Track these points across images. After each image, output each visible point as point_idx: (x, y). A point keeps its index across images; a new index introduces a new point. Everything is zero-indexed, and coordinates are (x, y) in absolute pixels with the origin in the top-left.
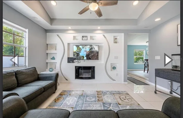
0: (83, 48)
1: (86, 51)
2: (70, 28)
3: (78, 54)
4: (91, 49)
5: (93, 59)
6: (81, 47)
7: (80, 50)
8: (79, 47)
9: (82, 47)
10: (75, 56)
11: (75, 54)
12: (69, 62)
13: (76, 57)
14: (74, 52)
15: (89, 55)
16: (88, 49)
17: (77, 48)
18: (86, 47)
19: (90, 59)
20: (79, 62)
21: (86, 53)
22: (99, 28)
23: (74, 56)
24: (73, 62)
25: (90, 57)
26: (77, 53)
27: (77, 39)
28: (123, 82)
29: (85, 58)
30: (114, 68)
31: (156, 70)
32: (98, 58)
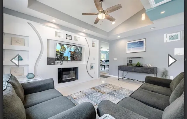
0: (68, 48)
1: (71, 51)
2: (54, 21)
3: (62, 55)
4: (75, 50)
5: (77, 60)
6: (65, 46)
7: (64, 50)
8: (63, 46)
9: (67, 46)
10: (58, 56)
11: (58, 54)
12: (49, 63)
13: (59, 58)
14: (56, 51)
15: (73, 56)
16: (73, 49)
17: (60, 47)
18: (71, 47)
19: (74, 60)
20: (62, 63)
21: (71, 53)
22: (84, 31)
23: (56, 56)
24: (54, 63)
25: (74, 58)
26: (61, 53)
27: (59, 36)
28: (98, 78)
29: (69, 59)
30: (92, 67)
31: (119, 66)
32: (81, 59)
